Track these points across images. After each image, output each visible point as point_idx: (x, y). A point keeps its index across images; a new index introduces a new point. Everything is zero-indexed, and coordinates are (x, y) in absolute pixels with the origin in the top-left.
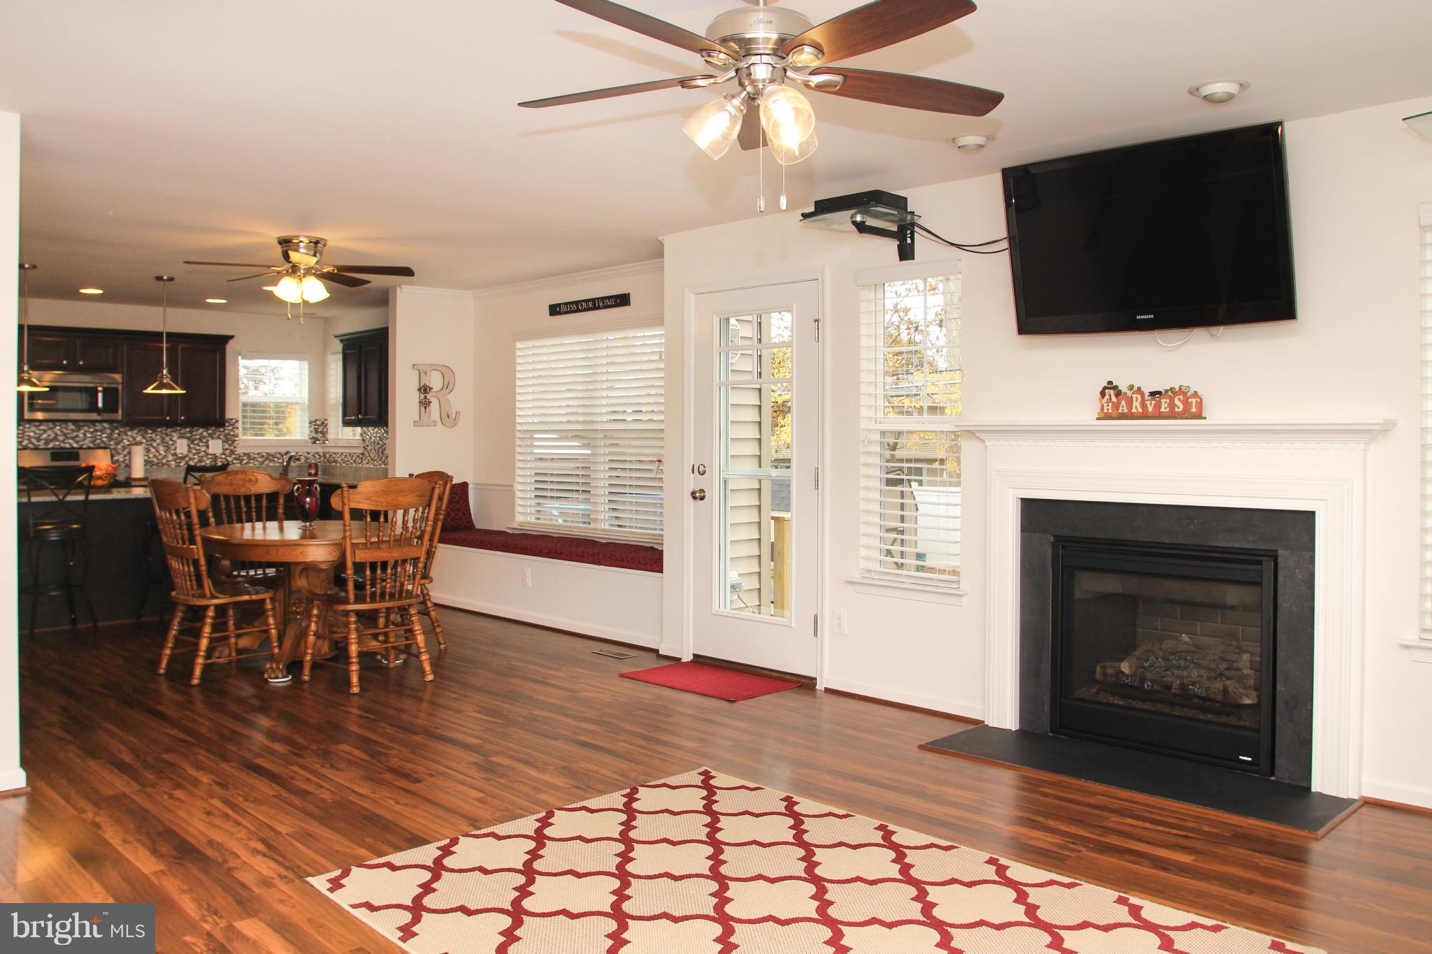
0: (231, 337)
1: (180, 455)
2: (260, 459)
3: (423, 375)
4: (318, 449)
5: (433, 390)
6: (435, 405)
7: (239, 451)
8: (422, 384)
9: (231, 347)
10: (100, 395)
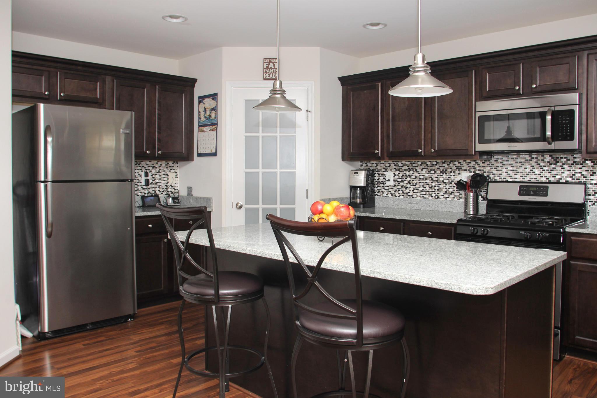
10: (549, 119)
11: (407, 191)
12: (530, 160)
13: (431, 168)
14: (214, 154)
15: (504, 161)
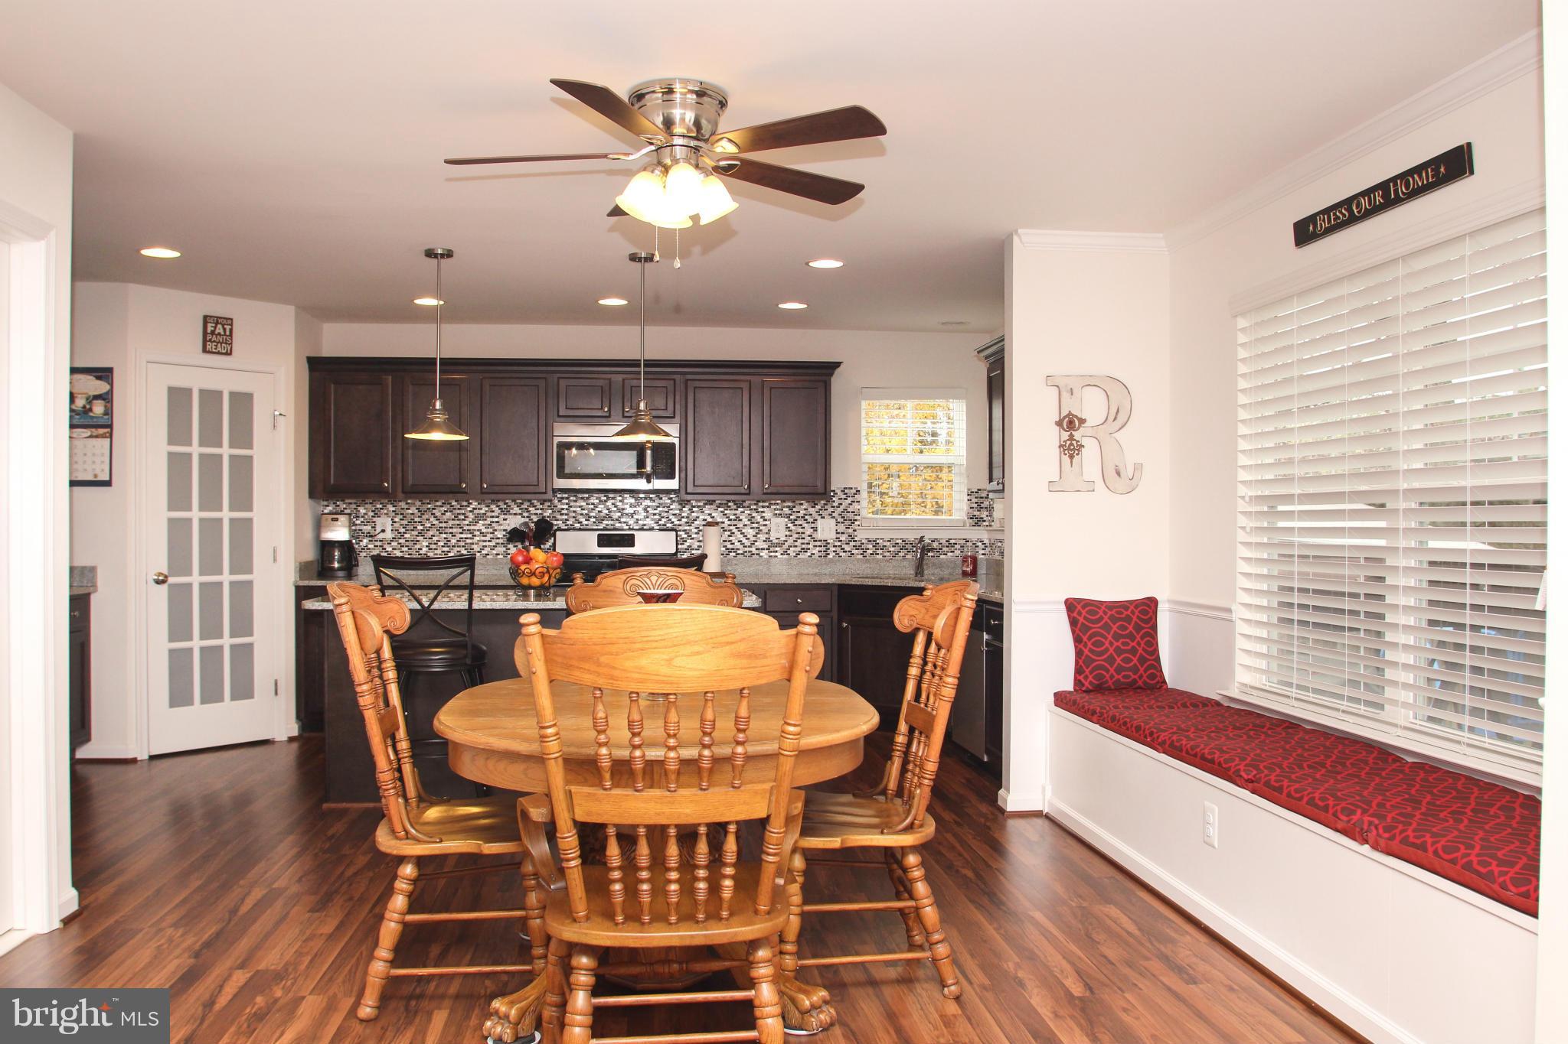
0: (838, 365)
1: (775, 541)
2: (892, 549)
3: (1065, 395)
4: (981, 534)
5: (1085, 425)
6: (1090, 450)
7: (861, 536)
8: (1064, 413)
9: (837, 382)
10: (649, 452)
11: (417, 546)
12: (606, 501)
13: (458, 511)
14: (107, 483)
15: (571, 501)
